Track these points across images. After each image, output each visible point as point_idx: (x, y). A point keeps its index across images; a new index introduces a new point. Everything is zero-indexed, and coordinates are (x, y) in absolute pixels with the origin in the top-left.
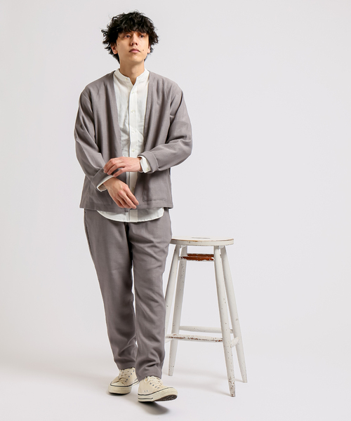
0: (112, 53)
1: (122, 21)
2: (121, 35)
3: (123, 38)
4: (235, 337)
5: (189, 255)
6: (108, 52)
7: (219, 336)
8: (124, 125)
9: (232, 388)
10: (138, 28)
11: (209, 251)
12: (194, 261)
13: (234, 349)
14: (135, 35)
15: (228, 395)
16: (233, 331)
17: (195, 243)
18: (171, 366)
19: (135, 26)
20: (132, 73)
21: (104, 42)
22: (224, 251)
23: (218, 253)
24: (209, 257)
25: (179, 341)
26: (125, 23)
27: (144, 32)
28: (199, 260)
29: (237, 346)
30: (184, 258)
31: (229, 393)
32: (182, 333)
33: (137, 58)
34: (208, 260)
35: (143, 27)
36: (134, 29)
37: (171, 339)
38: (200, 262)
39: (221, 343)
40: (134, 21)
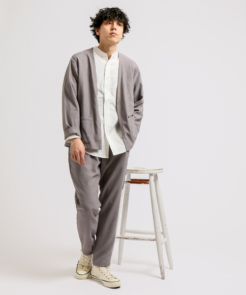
0: (95, 34)
1: (107, 12)
2: (105, 22)
3: (106, 24)
4: (164, 237)
5: (132, 180)
6: (92, 33)
7: (153, 237)
8: (100, 87)
9: (162, 273)
10: (118, 19)
11: (146, 177)
12: (136, 184)
13: (164, 246)
14: (115, 23)
15: (160, 278)
16: (162, 233)
17: (136, 171)
18: (120, 258)
19: (116, 17)
20: (109, 51)
21: (91, 26)
22: (156, 177)
23: (152, 178)
24: (146, 181)
25: (125, 240)
26: (110, 14)
27: (121, 22)
28: (139, 183)
29: (165, 243)
30: (129, 182)
31: (161, 277)
32: (127, 235)
33: (114, 39)
34: (145, 183)
35: (121, 18)
36: (116, 19)
37: (120, 239)
38: (140, 185)
39: (155, 242)
40: (116, 13)
